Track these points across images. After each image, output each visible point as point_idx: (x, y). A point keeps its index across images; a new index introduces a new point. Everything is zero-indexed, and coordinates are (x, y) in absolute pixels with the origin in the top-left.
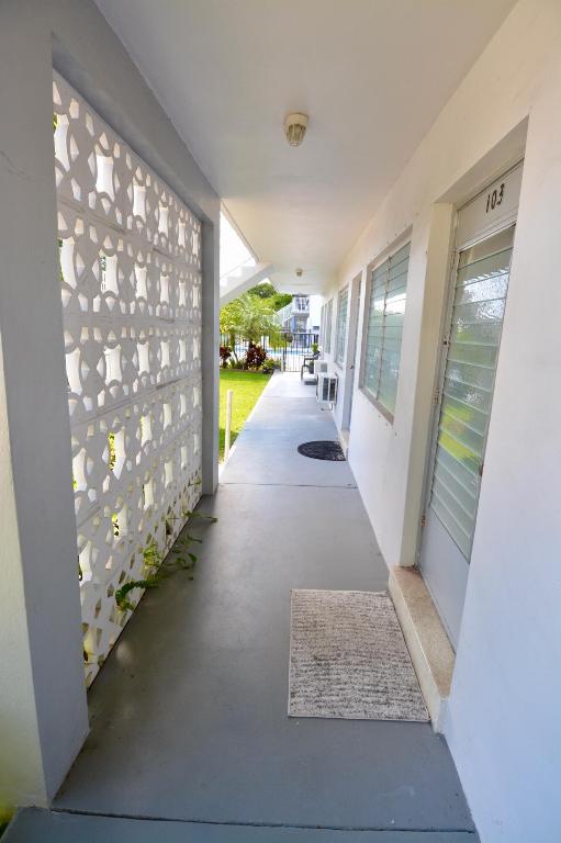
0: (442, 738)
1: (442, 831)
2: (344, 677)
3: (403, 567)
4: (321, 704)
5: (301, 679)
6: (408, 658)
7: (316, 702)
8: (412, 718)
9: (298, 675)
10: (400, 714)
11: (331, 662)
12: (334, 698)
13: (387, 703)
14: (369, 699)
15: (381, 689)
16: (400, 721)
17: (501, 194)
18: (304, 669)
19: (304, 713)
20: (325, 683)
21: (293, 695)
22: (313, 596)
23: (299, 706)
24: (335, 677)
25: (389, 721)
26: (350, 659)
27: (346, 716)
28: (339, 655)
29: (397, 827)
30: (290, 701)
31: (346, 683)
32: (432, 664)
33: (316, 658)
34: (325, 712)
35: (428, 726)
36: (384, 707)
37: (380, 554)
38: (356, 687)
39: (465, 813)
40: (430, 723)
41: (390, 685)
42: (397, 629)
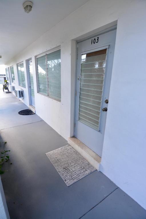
0: (100, 172)
1: (114, 191)
2: (74, 169)
3: (71, 137)
4: (73, 179)
5: (64, 175)
6: (83, 158)
7: (72, 179)
8: (93, 171)
9: (63, 175)
10: (90, 171)
11: (68, 167)
12: (75, 176)
13: (86, 170)
14: (82, 172)
15: (83, 168)
16: (91, 173)
17: (98, 40)
18: (63, 172)
19: (71, 184)
20: (70, 173)
21: (65, 181)
22: (52, 153)
23: (69, 182)
24: (71, 171)
25: (89, 174)
26: (72, 164)
27: (80, 178)
28: (69, 165)
29: (106, 196)
30: (66, 182)
31: (75, 171)
32: (92, 157)
33: (64, 168)
34: (75, 180)
35: (96, 171)
36: (86, 172)
37: (61, 136)
38: (78, 170)
39: (114, 185)
40: (96, 170)
41: (84, 166)
42: (76, 152)
